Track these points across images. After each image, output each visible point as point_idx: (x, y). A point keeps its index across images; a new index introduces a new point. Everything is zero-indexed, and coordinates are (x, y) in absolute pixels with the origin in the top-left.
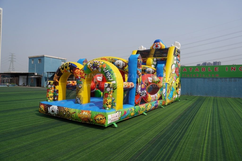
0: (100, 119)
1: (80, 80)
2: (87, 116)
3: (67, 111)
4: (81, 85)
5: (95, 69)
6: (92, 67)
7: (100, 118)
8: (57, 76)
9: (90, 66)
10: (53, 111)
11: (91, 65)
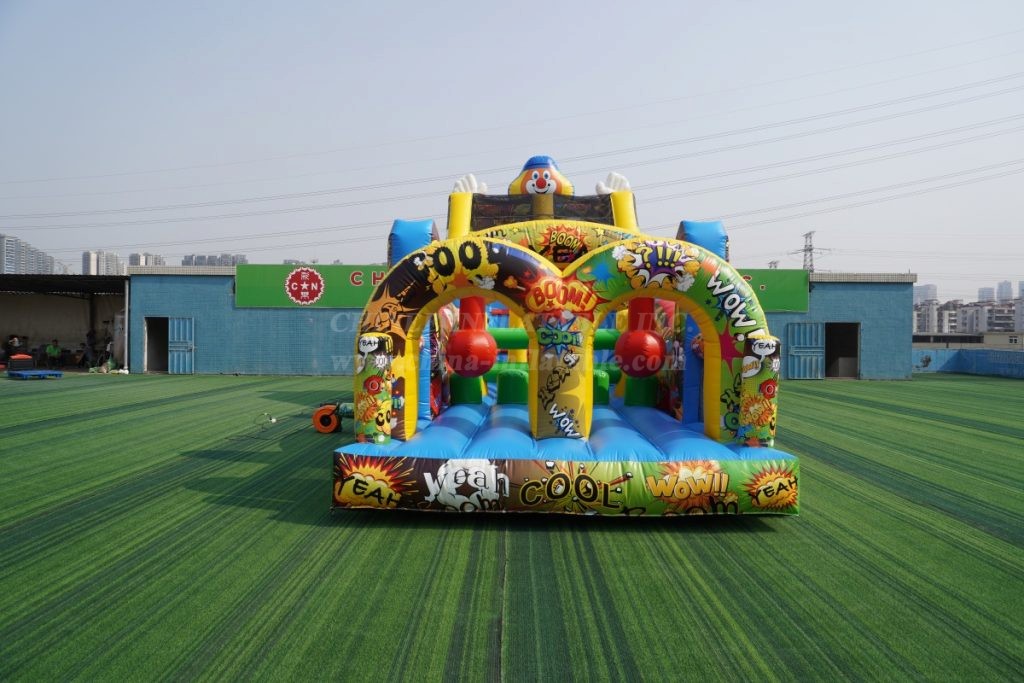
0: (779, 489)
1: (572, 328)
2: (708, 482)
3: (576, 476)
4: (577, 349)
5: (660, 277)
6: (646, 268)
7: (775, 486)
8: (402, 304)
9: (634, 261)
10: (465, 490)
11: (638, 258)
